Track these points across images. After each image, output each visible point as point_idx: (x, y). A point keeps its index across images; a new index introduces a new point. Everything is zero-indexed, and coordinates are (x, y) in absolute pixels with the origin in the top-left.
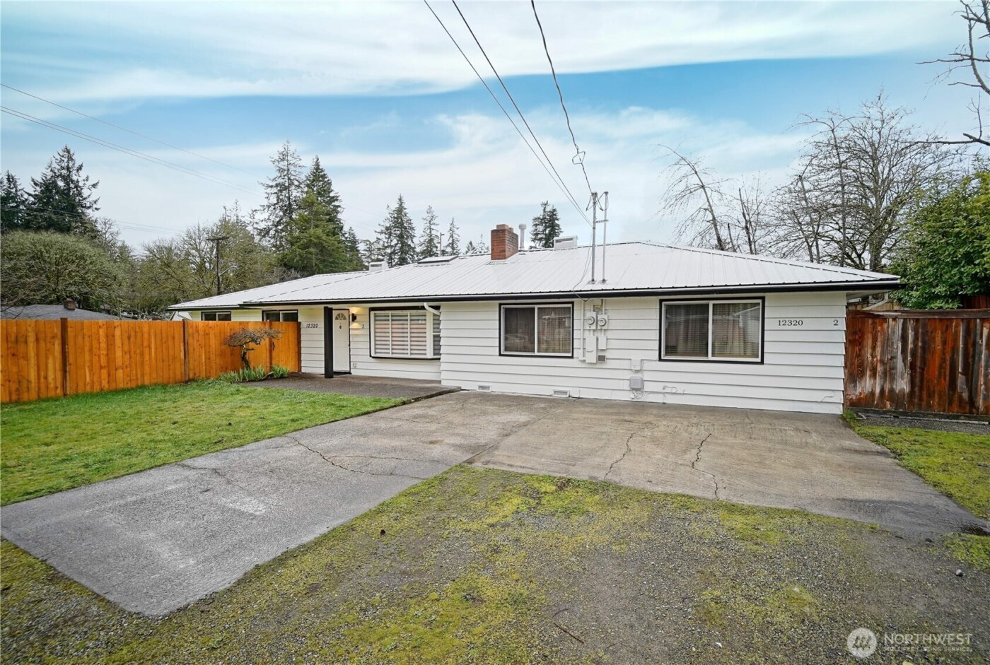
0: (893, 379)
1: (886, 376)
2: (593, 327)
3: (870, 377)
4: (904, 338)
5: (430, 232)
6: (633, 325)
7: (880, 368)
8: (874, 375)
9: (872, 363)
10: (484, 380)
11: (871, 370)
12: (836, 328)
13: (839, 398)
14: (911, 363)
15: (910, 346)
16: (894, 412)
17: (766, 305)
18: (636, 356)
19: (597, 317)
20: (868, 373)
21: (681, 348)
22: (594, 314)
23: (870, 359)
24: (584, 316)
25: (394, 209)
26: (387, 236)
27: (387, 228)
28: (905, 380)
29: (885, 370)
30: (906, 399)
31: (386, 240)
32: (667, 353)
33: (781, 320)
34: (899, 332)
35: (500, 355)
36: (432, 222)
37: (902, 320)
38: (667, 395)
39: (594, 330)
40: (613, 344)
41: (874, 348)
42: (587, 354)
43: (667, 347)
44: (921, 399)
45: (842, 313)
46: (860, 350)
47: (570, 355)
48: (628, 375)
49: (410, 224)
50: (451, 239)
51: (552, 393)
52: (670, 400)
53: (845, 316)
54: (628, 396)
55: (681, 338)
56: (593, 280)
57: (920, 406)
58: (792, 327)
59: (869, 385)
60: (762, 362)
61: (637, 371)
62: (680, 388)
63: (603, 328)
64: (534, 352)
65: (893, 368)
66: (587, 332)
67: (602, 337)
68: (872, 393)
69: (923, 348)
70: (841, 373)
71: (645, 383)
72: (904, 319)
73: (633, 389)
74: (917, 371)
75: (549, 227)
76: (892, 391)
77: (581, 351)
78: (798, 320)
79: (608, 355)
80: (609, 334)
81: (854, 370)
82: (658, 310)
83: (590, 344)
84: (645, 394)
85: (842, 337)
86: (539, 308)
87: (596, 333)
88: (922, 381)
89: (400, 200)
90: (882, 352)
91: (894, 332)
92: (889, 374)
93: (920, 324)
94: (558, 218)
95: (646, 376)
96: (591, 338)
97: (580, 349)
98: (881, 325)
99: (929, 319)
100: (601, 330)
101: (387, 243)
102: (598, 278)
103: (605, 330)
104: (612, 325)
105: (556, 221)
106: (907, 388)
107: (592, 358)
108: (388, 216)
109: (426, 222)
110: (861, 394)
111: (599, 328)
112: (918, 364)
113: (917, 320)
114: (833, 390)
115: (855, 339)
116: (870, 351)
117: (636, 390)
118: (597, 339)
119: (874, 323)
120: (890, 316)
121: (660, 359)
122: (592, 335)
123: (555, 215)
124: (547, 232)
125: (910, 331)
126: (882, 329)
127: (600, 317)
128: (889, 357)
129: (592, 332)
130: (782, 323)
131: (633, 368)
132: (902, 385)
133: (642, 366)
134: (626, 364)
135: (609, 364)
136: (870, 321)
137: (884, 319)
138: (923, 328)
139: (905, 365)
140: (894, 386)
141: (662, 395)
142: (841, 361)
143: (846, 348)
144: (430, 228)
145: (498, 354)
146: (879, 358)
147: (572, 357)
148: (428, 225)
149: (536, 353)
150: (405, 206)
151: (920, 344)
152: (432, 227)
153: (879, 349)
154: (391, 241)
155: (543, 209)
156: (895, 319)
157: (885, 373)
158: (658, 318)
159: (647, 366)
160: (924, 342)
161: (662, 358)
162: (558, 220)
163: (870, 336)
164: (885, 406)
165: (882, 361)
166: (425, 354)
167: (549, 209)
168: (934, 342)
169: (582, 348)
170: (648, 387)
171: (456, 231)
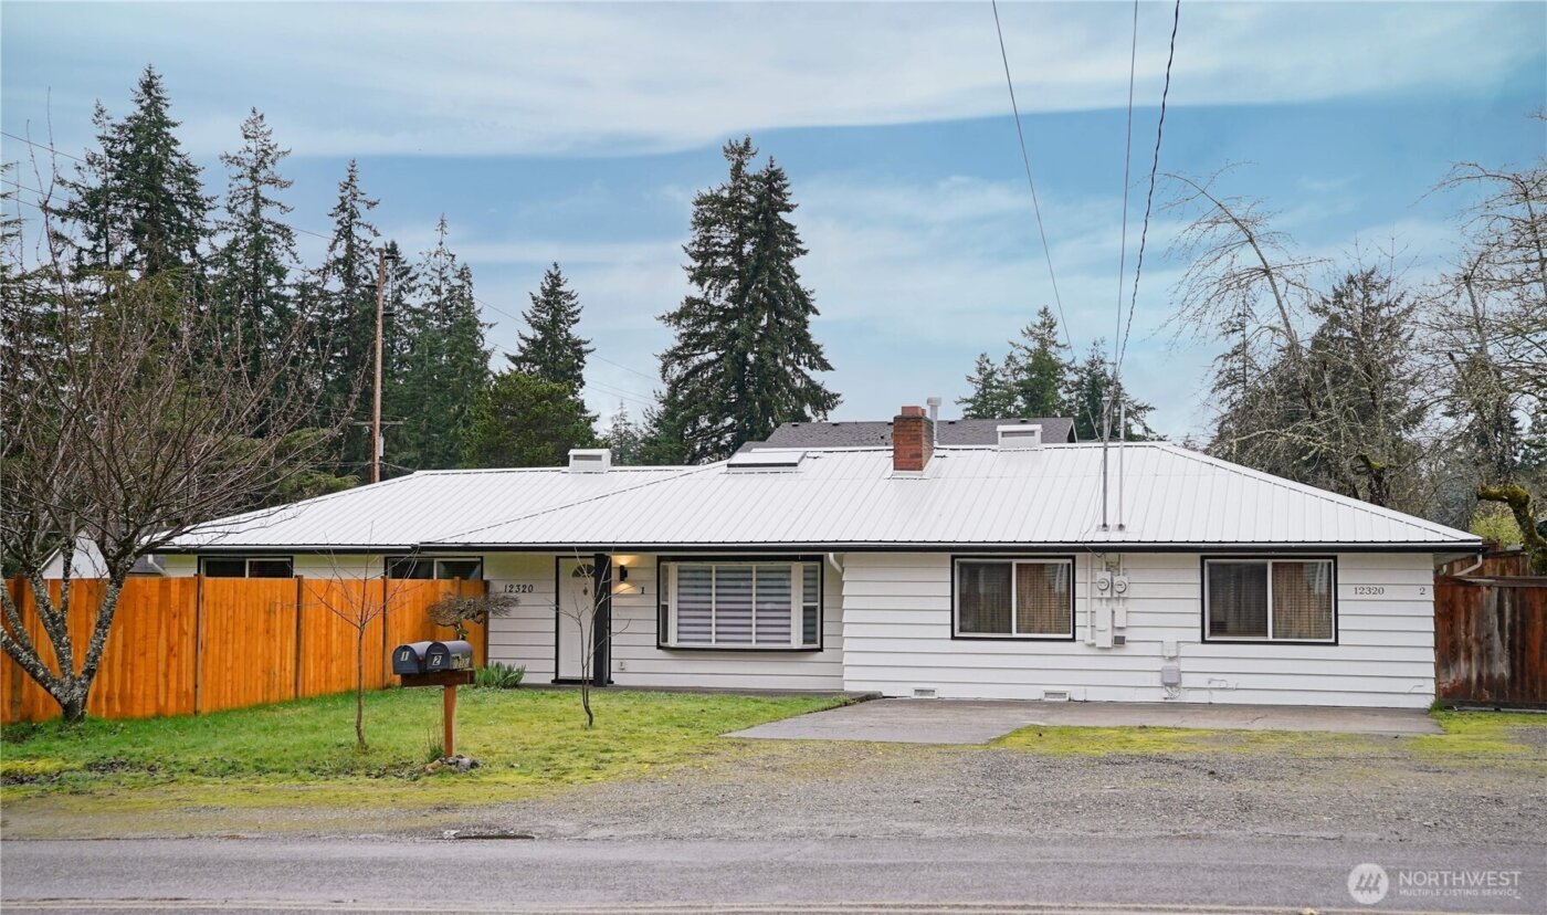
0: (1490, 662)
1: (1482, 658)
2: (1107, 594)
3: (1465, 659)
4: (1500, 611)
5: (255, 213)
6: (1165, 591)
7: (1475, 649)
8: (1469, 658)
9: (1466, 643)
10: (925, 679)
11: (1465, 651)
12: (1423, 598)
13: (1430, 687)
14: (1510, 642)
15: (1508, 621)
16: (1495, 704)
17: (1339, 566)
18: (1170, 637)
19: (1112, 580)
20: (1462, 654)
21: (1231, 625)
22: (1107, 575)
23: (1463, 637)
24: (1092, 577)
25: (121, 121)
26: (93, 229)
27: (94, 197)
28: (1505, 662)
29: (1481, 650)
30: (1507, 687)
31: (89, 245)
32: (1212, 633)
33: (1358, 587)
34: (1494, 603)
35: (953, 638)
36: (262, 174)
37: (1497, 589)
38: (1214, 692)
39: (1107, 599)
40: (1136, 619)
41: (1467, 623)
42: (1098, 634)
43: (1212, 624)
44: (1523, 688)
45: (1428, 579)
46: (1452, 626)
47: (1070, 636)
48: (1159, 664)
49: (191, 184)
50: (344, 243)
51: (1042, 696)
52: (1218, 698)
53: (1433, 582)
54: (1157, 696)
55: (1232, 610)
56: (1105, 525)
57: (1523, 695)
58: (1372, 597)
59: (1465, 670)
60: (1336, 643)
61: (1171, 658)
62: (1232, 681)
63: (1121, 595)
64: (1010, 632)
65: (1490, 649)
66: (1096, 603)
67: (1120, 608)
68: (1468, 680)
69: (1522, 623)
70: (1431, 656)
71: (1183, 675)
72: (1500, 588)
73: (1166, 685)
74: (1517, 651)
75: (753, 233)
76: (1490, 676)
77: (1089, 630)
78: (1378, 587)
79: (1128, 635)
80: (1131, 605)
81: (1447, 652)
82: (1199, 572)
83: (1103, 621)
84: (1182, 691)
85: (1430, 610)
86: (1018, 565)
87: (1109, 603)
88: (1522, 665)
89: (148, 87)
90: (1478, 630)
91: (1489, 604)
92: (1486, 656)
93: (1517, 593)
94: (790, 201)
95: (1184, 665)
96: (1103, 611)
97: (1086, 626)
98: (1475, 595)
99: (1528, 588)
100: (1118, 599)
101: (93, 252)
102: (1112, 521)
103: (1124, 599)
104: (1134, 591)
105: (783, 215)
106: (1506, 673)
107: (1105, 640)
108: (100, 150)
109: (237, 170)
110: (1455, 681)
111: (1116, 595)
112: (1518, 642)
113: (1514, 589)
114: (1423, 678)
115: (1446, 614)
116: (1463, 627)
117: (1171, 685)
118: (1113, 612)
119: (1466, 592)
120: (1484, 583)
121: (1204, 641)
122: (1104, 606)
123: (778, 192)
124: (748, 248)
125: (1507, 603)
126: (1476, 599)
127: (1116, 580)
128: (1485, 634)
129: (1104, 602)
130: (1359, 591)
131: (1165, 654)
132: (1501, 668)
133: (1178, 652)
134: (1155, 649)
135: (1130, 649)
136: (1461, 590)
137: (1478, 587)
138: (1521, 599)
139: (1503, 645)
140: (1493, 671)
141: (1207, 692)
142: (1430, 640)
143: (1435, 624)
144: (257, 196)
145: (950, 636)
146: (1473, 635)
147: (1073, 640)
148: (247, 183)
149: (1015, 635)
150: (169, 114)
151: (1518, 618)
152: (266, 191)
153: (1473, 624)
154: (109, 247)
155: (730, 165)
156: (1489, 588)
157: (1481, 655)
158: (1199, 581)
159: (1185, 650)
160: (1522, 616)
161: (1207, 639)
162: (788, 209)
163: (1462, 608)
164: (1484, 696)
165: (1477, 640)
166: (789, 642)
167: (754, 167)
168: (1534, 616)
169: (1089, 626)
170: (1187, 681)
171: (365, 215)
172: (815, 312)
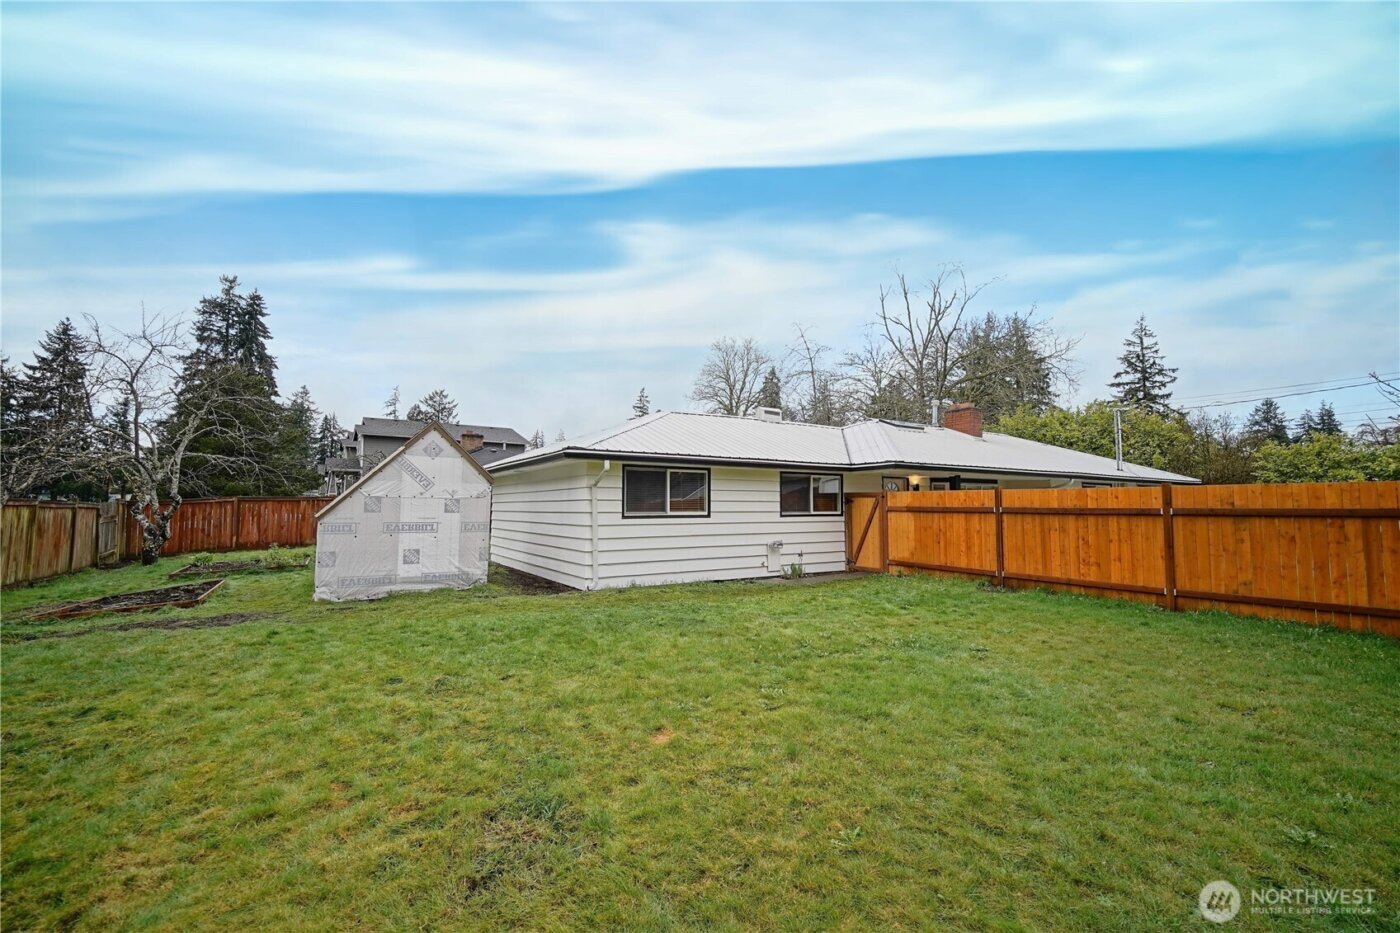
172: (277, 367)
